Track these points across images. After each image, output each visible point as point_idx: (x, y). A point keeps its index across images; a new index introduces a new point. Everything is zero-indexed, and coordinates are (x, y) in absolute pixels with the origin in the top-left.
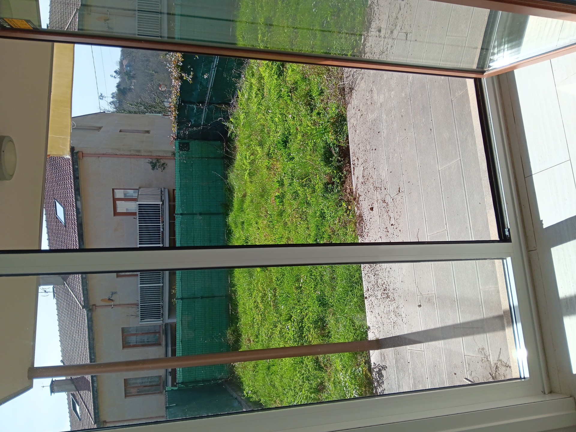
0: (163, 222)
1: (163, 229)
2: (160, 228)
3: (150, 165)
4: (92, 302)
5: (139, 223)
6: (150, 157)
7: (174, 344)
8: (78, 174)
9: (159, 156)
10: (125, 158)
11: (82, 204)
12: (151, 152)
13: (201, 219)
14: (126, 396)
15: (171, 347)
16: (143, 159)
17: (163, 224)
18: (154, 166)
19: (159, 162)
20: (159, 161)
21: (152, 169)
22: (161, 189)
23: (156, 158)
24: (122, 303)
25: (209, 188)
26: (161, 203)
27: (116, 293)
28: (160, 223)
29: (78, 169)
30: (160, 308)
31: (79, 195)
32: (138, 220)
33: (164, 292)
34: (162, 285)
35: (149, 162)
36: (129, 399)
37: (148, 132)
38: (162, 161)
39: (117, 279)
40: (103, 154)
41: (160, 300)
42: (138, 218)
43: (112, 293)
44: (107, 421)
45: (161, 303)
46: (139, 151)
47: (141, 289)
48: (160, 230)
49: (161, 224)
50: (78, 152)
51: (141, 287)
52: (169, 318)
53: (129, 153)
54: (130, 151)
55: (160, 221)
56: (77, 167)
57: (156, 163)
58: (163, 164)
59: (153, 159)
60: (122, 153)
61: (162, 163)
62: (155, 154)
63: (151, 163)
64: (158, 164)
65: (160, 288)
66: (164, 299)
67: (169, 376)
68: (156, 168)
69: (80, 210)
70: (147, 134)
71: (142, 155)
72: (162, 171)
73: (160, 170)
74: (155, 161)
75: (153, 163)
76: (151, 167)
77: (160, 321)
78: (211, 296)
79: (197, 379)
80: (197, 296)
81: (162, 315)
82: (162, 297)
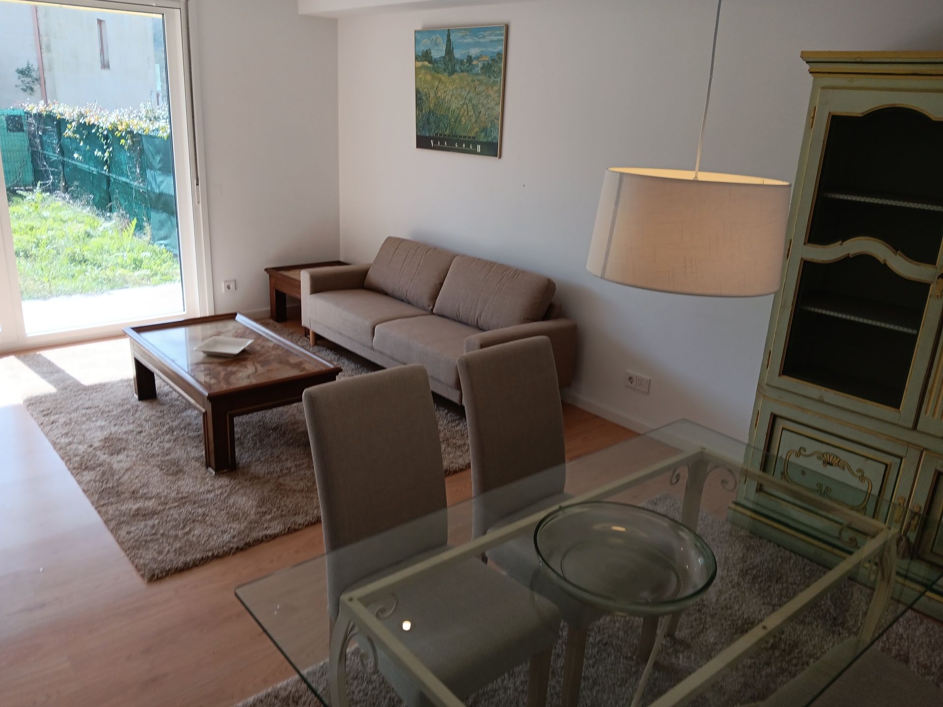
3: (24, 66)
6: (42, 68)
9: (45, 84)
12: (50, 69)
16: (35, 55)
18: (22, 73)
19: (33, 82)
20: (36, 82)
21: (18, 70)
23: (40, 78)
35: (30, 66)
37: (105, 65)
38: (36, 87)
46: (49, 49)
53: (42, 32)
54: (47, 35)
57: (30, 76)
58: (32, 89)
59: (38, 73)
61: (33, 86)
62: (47, 75)
63: (29, 69)
64: (29, 79)
68: (21, 76)
70: (99, 65)
71: (43, 55)
72: (16, 86)
73: (19, 82)
74: (34, 74)
75: (29, 72)
76: (20, 68)
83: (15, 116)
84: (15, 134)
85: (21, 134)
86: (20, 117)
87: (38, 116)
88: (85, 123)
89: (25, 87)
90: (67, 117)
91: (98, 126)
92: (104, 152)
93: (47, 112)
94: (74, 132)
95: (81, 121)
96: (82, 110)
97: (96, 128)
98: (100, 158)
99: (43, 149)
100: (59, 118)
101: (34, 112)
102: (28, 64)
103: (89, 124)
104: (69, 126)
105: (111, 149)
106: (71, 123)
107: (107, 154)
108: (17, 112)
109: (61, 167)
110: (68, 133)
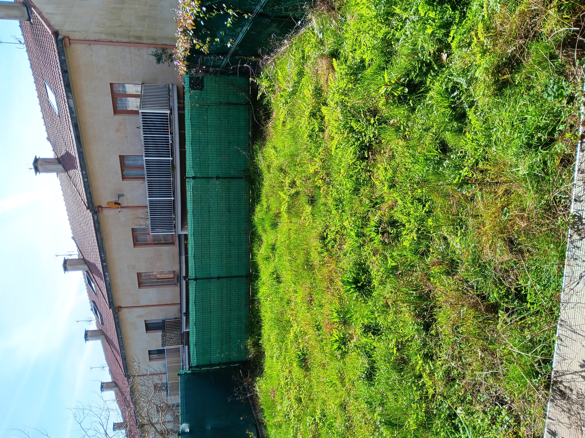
0: (172, 134)
1: (173, 141)
2: (169, 140)
3: (154, 58)
4: (97, 204)
5: (144, 134)
6: (154, 46)
8: (66, 66)
9: (166, 45)
10: (122, 47)
11: (75, 102)
12: (154, 39)
13: (218, 184)
14: (140, 286)
16: (145, 48)
17: (173, 137)
18: (159, 60)
19: (165, 53)
20: (166, 51)
21: (157, 62)
22: (169, 85)
23: (162, 48)
24: (130, 205)
25: (229, 143)
26: (169, 112)
27: (122, 195)
28: (168, 134)
29: (65, 60)
30: (172, 221)
31: (71, 92)
32: (142, 130)
33: (176, 206)
34: (173, 199)
35: (153, 54)
36: (143, 290)
38: (169, 51)
39: (124, 182)
40: (95, 41)
41: (172, 213)
42: (142, 128)
43: (119, 196)
44: (122, 306)
45: (173, 216)
46: (139, 38)
47: (150, 202)
48: (169, 142)
49: (169, 136)
50: (63, 39)
51: (150, 200)
52: (182, 229)
53: (127, 40)
54: (129, 37)
55: (168, 132)
56: (63, 58)
57: (161, 54)
58: (171, 55)
59: (158, 49)
60: (119, 39)
61: (169, 54)
62: (160, 42)
63: (156, 55)
64: (163, 55)
65: (172, 202)
66: (176, 213)
68: (161, 61)
69: (73, 110)
71: (144, 42)
72: (169, 66)
73: (166, 64)
74: (160, 52)
75: (158, 55)
76: (156, 61)
77: (172, 232)
78: (229, 275)
79: (212, 363)
80: (212, 276)
81: (175, 227)
82: (174, 211)
83: (190, 82)
84: (205, 85)
85: (205, 80)
86: (191, 79)
87: (188, 67)
88: (192, 29)
89: (170, 60)
90: (188, 46)
91: (196, 16)
92: (227, 15)
93: (184, 60)
94: (204, 43)
95: (191, 34)
96: (180, 30)
97: (199, 19)
98: (234, 20)
99: (219, 67)
100: (189, 52)
101: (185, 69)
102: (153, 55)
103: (194, 26)
104: (197, 47)
105: (224, 5)
106: (195, 45)
107: (230, 12)
108: (187, 80)
109: (237, 57)
110: (205, 49)
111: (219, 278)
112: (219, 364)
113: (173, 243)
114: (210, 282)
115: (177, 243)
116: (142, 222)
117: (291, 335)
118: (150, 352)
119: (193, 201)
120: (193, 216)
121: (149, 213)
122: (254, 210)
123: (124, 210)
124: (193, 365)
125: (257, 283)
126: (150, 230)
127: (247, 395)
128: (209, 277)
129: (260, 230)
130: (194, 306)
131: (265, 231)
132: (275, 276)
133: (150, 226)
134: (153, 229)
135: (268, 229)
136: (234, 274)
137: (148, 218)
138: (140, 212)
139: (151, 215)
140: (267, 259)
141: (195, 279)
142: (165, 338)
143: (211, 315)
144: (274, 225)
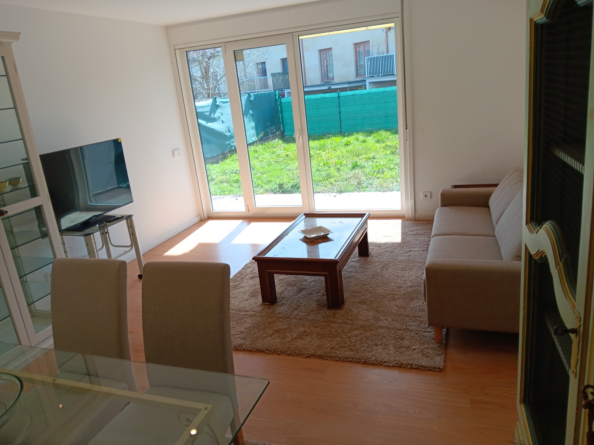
7: (351, 89)
14: (320, 51)
15: (349, 87)
24: (389, 38)
30: (377, 74)
33: (389, 77)
34: (395, 74)
36: (317, 54)
41: (383, 74)
45: (381, 75)
47: (392, 55)
51: (393, 55)
52: (371, 83)
65: (393, 73)
66: (383, 77)
67: (328, 87)
77: (368, 75)
78: (341, 120)
79: (283, 113)
80: (341, 108)
81: (372, 77)
82: (385, 75)
111: (340, 112)
112: (282, 117)
113: (357, 75)
114: (337, 107)
115: (358, 79)
116: (375, 50)
117: (318, 152)
118: (264, 63)
119: (393, 91)
120: (382, 92)
121: (383, 55)
122: (386, 131)
123: (384, 33)
124: (281, 100)
125: (340, 136)
126: (369, 57)
127: (271, 135)
128: (341, 105)
129: (375, 135)
130: (321, 97)
131: (374, 137)
132: (348, 143)
133: (372, 57)
134: (370, 59)
135: (376, 139)
136: (342, 123)
137: (378, 55)
138: (383, 48)
139: (381, 57)
140: (357, 139)
141: (339, 97)
142: (278, 75)
143: (315, 110)
144: (378, 141)
